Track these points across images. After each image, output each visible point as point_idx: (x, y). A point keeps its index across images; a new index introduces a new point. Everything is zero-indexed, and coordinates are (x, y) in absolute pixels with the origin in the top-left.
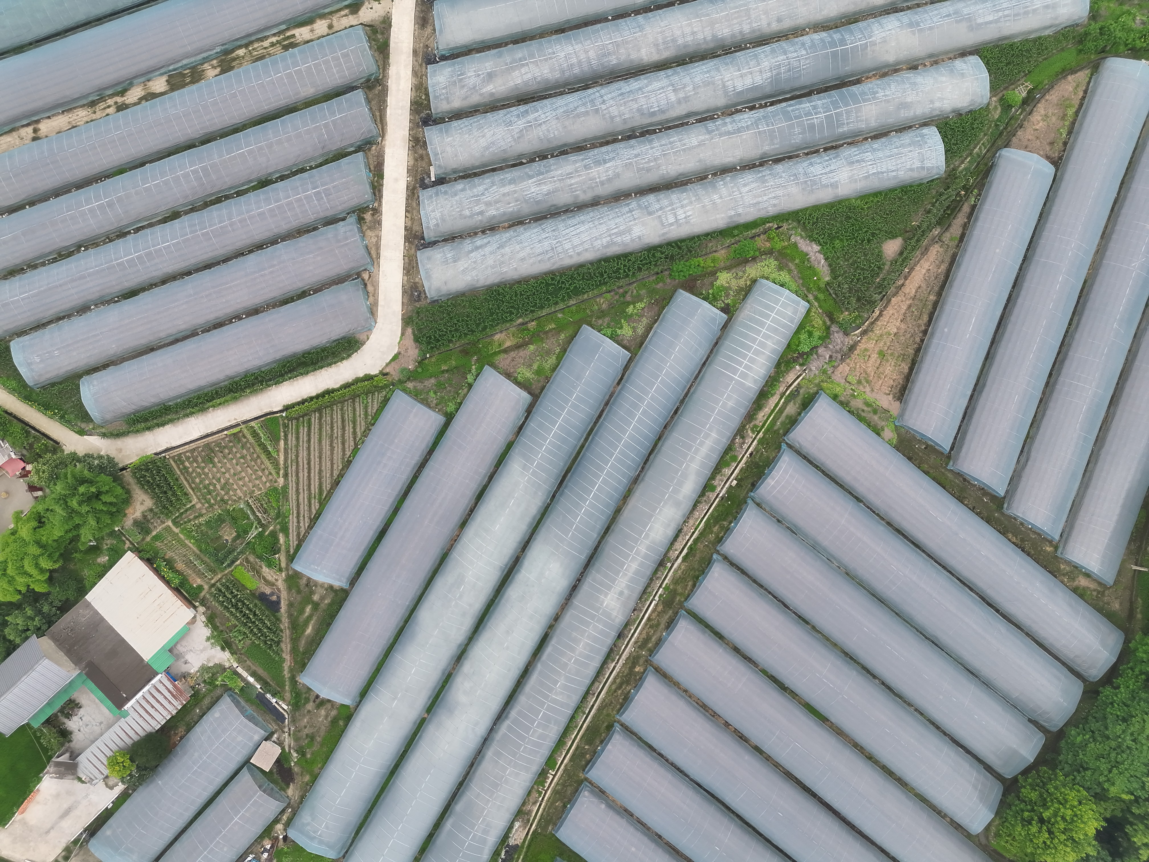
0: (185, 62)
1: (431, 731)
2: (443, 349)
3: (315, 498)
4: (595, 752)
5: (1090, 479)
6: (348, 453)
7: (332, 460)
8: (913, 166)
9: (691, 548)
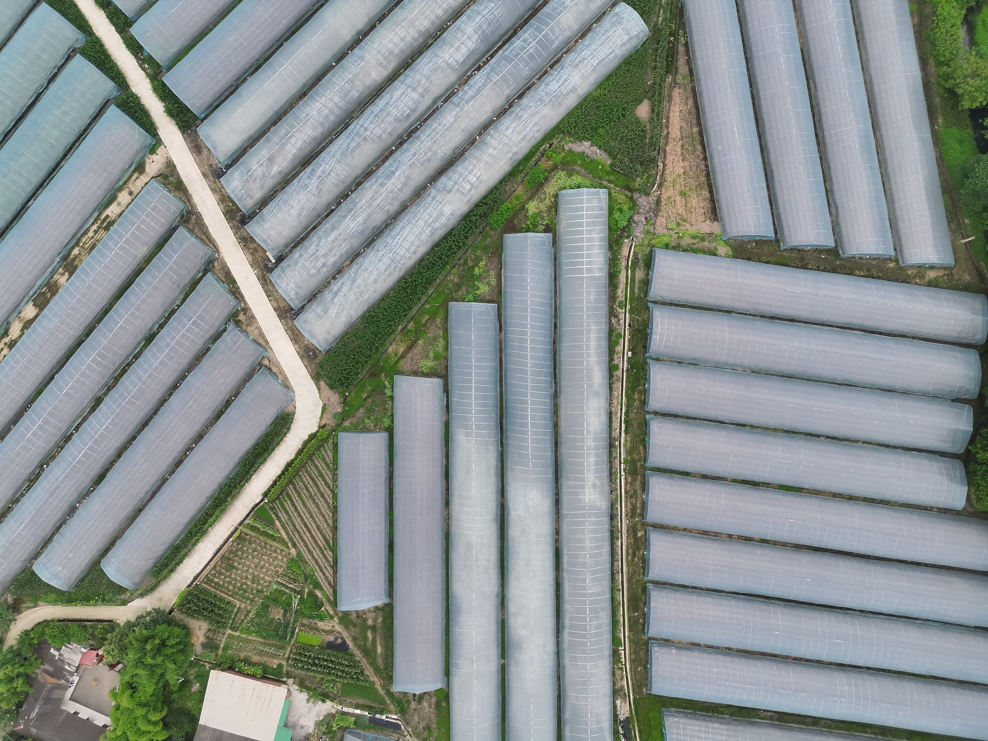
0: (38, 283)
1: (514, 671)
2: (355, 383)
3: (325, 549)
4: (644, 615)
5: (892, 195)
6: (330, 501)
7: (322, 514)
8: (624, 41)
9: (626, 422)
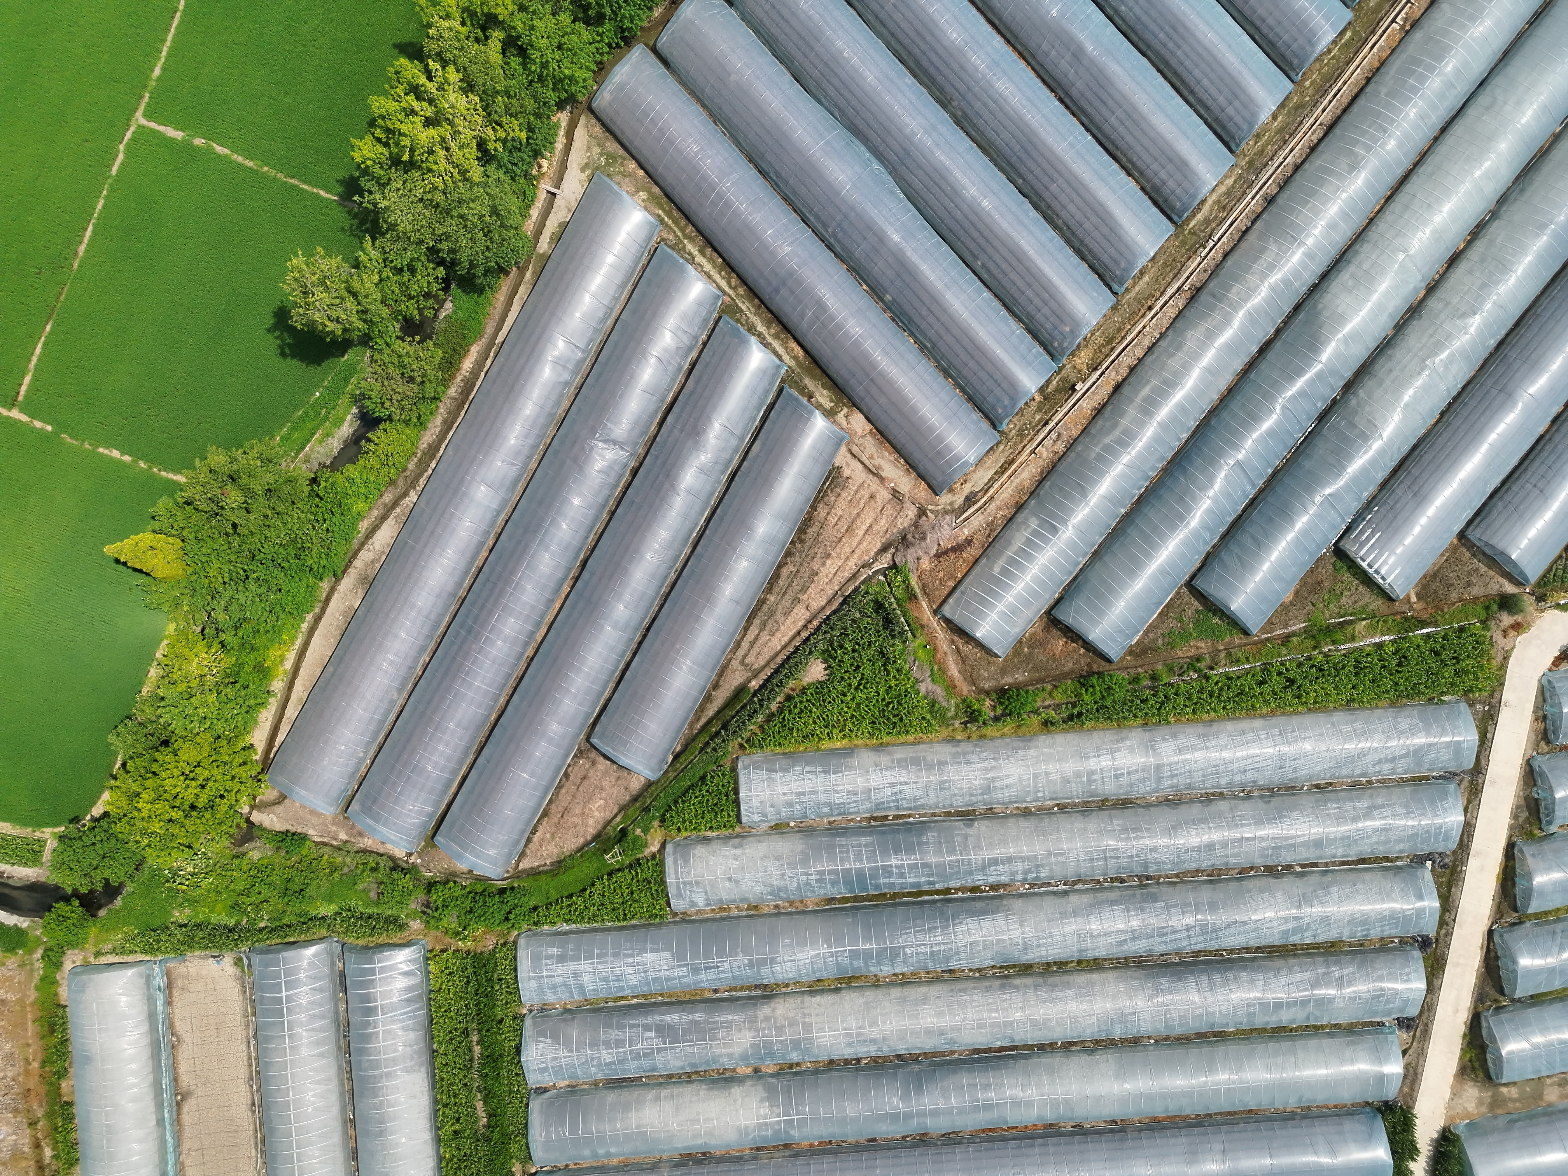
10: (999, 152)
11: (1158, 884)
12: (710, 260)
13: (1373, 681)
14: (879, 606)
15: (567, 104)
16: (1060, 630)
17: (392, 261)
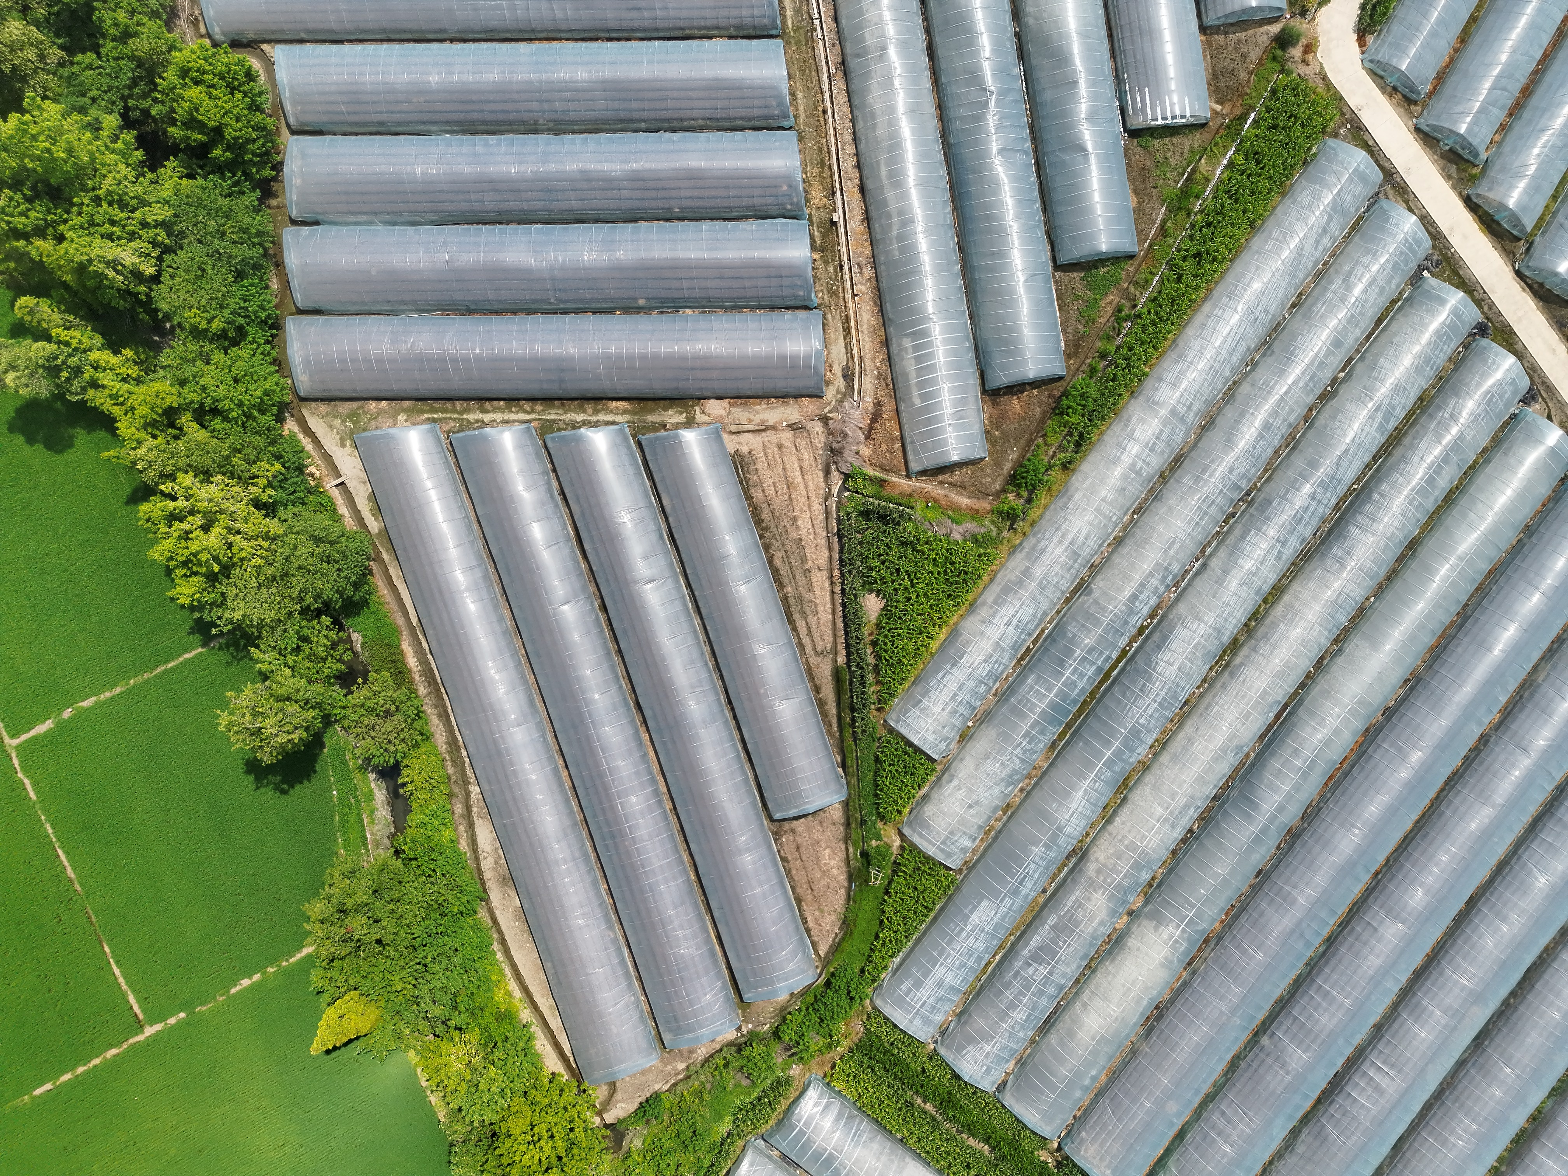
10: (608, 121)
11: (1259, 490)
12: (495, 410)
13: (1253, 193)
14: (866, 514)
15: (283, 413)
16: (1005, 394)
17: (286, 648)
